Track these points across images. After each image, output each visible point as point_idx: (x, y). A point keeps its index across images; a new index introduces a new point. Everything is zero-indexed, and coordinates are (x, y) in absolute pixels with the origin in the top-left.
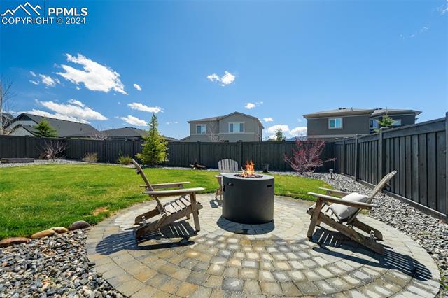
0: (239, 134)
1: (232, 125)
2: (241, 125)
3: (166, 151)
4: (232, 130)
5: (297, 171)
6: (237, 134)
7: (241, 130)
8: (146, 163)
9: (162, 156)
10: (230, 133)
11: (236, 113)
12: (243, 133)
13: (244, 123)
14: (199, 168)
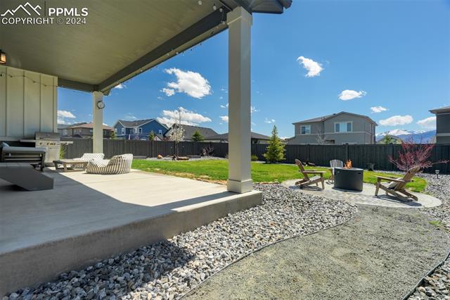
0: (346, 134)
1: (338, 125)
2: (349, 125)
3: (284, 153)
4: (338, 130)
5: (403, 171)
6: (343, 134)
7: (349, 129)
8: (270, 160)
9: (281, 156)
10: (335, 132)
11: (343, 113)
12: (351, 132)
13: (352, 122)
14: (311, 165)
